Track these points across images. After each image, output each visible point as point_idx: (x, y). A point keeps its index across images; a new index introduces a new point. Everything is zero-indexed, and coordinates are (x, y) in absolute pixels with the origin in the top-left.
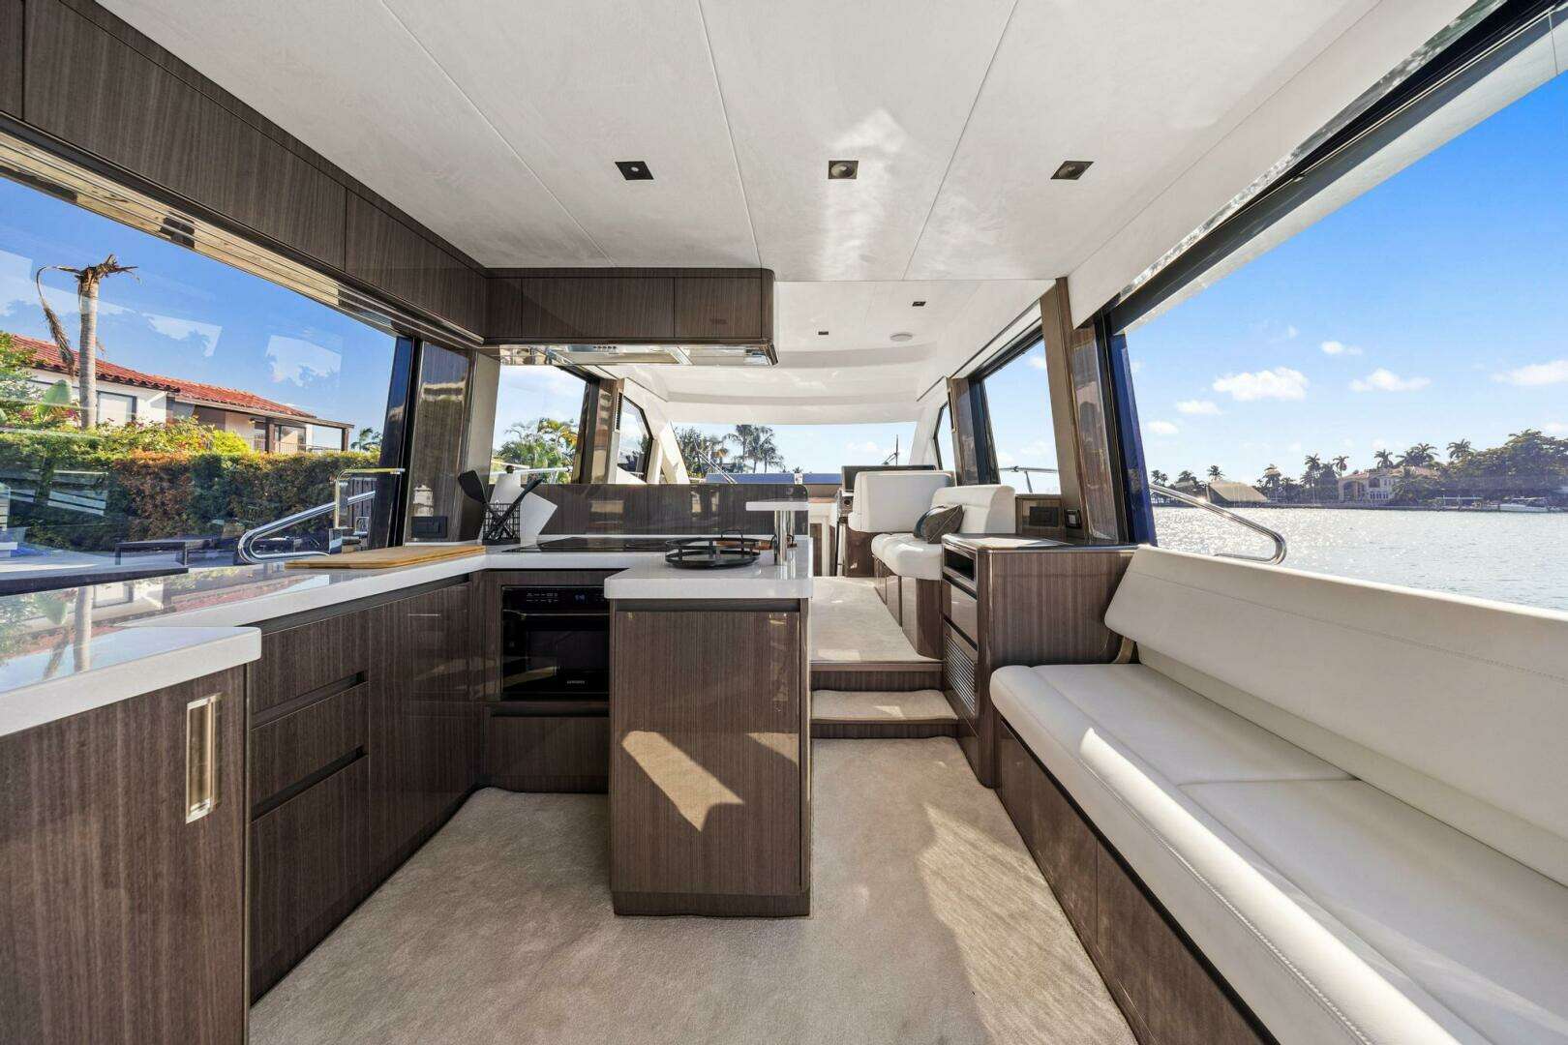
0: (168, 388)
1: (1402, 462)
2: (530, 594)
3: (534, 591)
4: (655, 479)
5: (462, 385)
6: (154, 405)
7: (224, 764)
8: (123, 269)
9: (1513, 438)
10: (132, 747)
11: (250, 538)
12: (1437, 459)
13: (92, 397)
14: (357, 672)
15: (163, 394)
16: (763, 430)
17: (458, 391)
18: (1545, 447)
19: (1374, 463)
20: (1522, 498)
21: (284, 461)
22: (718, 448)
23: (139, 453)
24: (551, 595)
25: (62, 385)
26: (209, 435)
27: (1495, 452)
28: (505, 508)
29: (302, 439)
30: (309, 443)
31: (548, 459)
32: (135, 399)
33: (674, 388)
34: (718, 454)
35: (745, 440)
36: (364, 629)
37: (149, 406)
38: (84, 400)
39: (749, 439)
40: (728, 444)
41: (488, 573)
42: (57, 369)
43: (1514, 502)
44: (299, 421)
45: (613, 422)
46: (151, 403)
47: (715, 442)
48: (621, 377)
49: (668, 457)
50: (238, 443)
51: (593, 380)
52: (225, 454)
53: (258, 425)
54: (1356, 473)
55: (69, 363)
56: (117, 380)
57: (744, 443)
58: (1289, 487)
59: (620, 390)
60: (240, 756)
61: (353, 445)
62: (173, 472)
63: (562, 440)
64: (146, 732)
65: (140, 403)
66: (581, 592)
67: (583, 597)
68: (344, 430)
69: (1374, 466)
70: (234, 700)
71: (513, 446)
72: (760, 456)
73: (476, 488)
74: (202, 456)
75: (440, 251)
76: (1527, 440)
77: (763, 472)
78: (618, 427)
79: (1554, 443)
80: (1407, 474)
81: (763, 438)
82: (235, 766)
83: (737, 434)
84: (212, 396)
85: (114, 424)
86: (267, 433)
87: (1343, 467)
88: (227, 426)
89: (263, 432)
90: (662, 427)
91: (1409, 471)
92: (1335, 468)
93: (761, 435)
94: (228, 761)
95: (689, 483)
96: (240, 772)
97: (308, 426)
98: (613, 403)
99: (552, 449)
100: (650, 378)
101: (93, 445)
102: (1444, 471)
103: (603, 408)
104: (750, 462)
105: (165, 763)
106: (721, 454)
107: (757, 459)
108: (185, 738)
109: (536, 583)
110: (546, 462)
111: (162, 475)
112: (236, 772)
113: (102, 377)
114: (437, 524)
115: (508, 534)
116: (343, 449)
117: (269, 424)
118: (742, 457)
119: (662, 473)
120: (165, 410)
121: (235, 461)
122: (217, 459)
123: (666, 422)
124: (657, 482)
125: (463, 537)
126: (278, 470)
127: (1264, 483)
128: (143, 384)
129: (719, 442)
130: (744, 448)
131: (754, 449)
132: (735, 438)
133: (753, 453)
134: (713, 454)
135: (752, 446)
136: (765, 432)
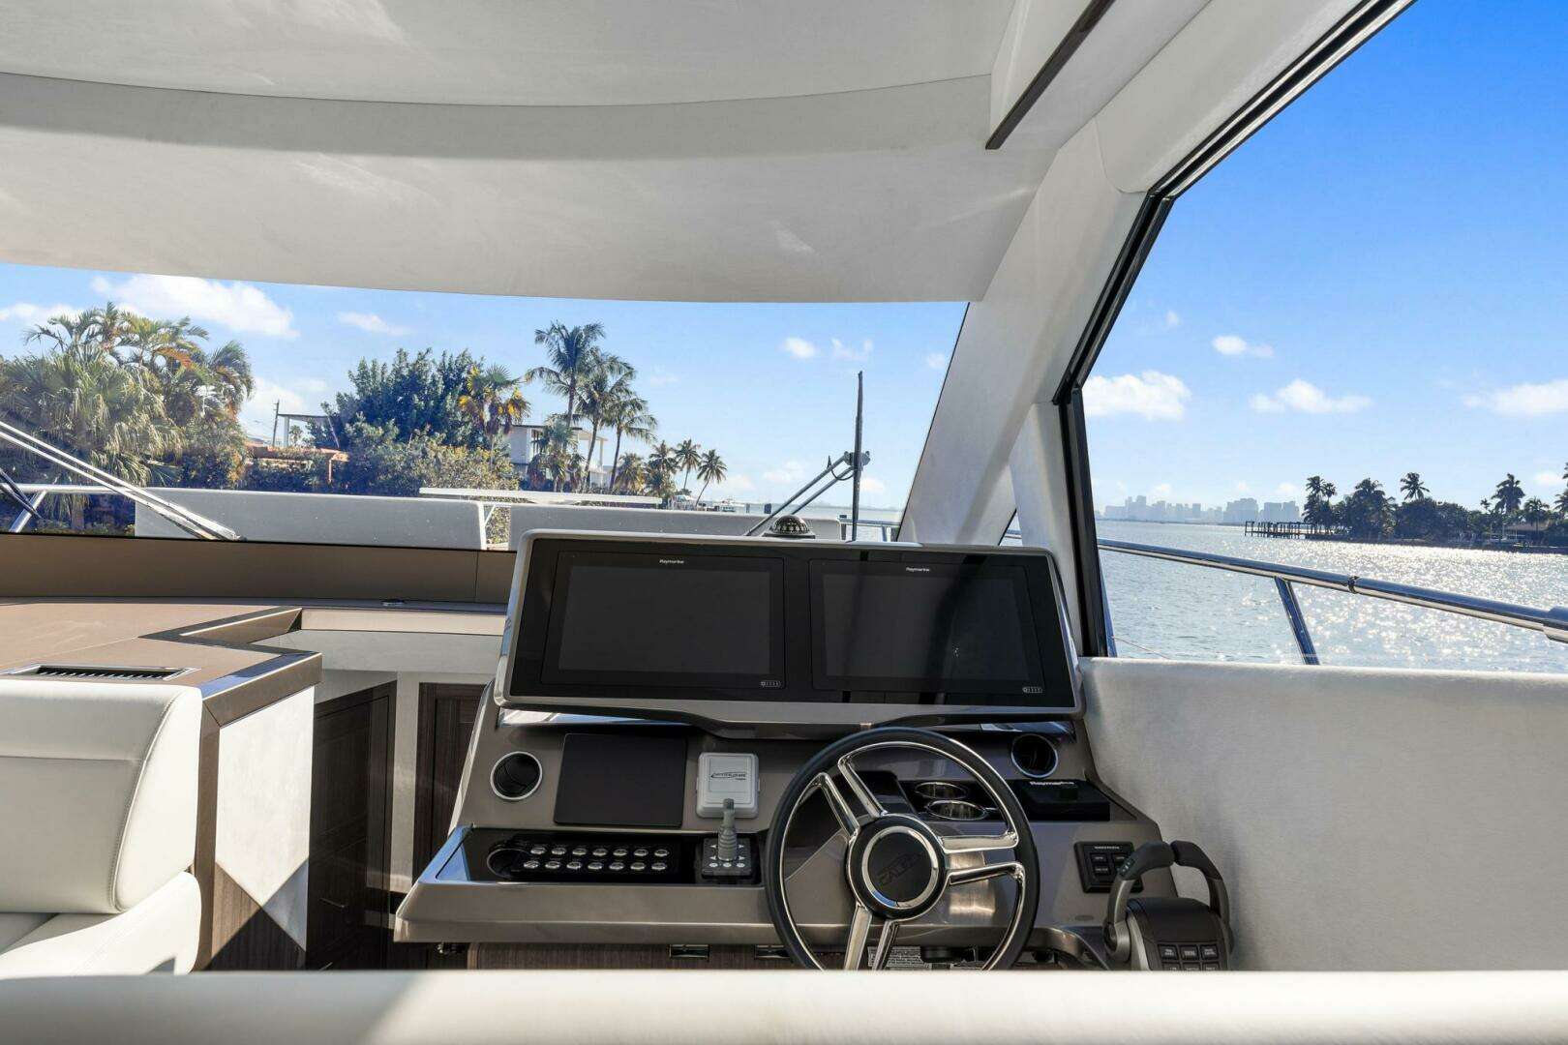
16: (614, 362)
22: (505, 395)
34: (505, 408)
35: (574, 382)
39: (582, 380)
47: (500, 381)
57: (571, 390)
58: (1535, 512)
72: (606, 415)
81: (611, 381)
83: (557, 369)
93: (609, 374)
106: (511, 410)
118: (566, 417)
127: (1492, 507)
129: (508, 383)
130: (572, 398)
131: (594, 402)
132: (554, 378)
133: (590, 408)
134: (494, 409)
135: (590, 395)
136: (616, 367)
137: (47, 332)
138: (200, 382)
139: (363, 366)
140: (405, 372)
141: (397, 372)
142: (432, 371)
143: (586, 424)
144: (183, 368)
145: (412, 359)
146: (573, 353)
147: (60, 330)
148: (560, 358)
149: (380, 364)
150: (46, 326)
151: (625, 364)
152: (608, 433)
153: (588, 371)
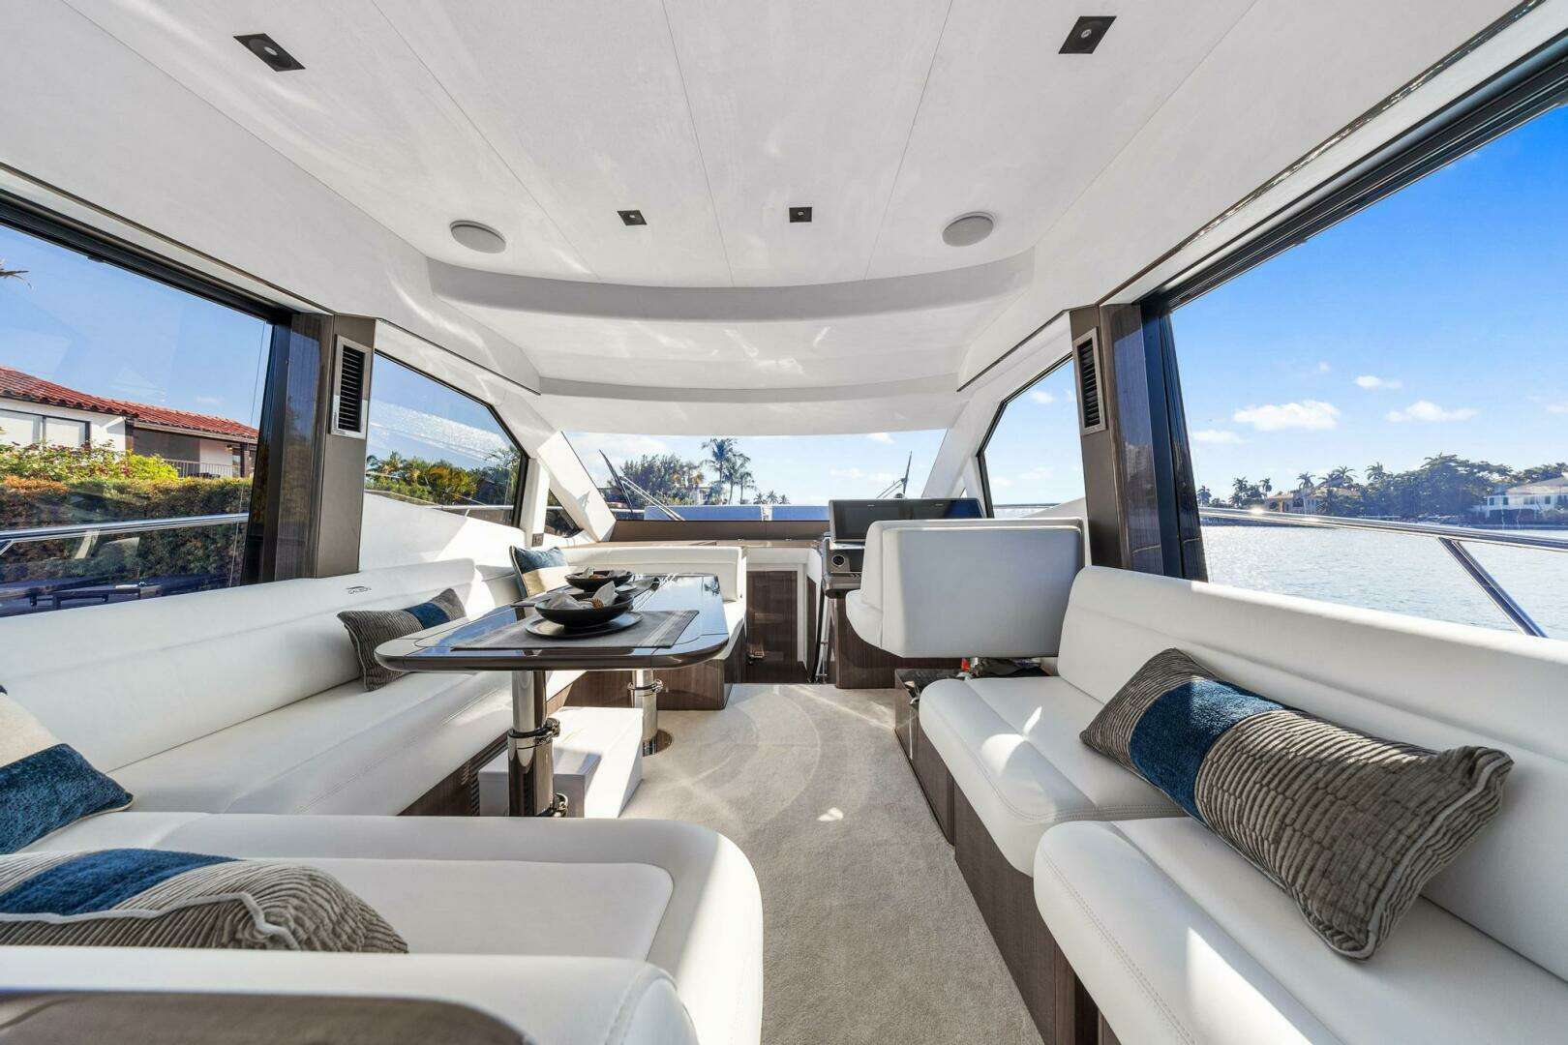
0: (124, 413)
1: (1324, 483)
6: (110, 430)
8: (11, 273)
9: (1429, 460)
12: (1355, 481)
15: (121, 419)
18: (1459, 469)
19: (1296, 484)
20: (1436, 516)
22: (695, 473)
27: (1413, 474)
32: (88, 424)
34: (694, 479)
35: (721, 465)
37: (105, 430)
39: (725, 463)
40: (705, 470)
43: (1430, 520)
46: (108, 429)
47: (691, 467)
53: (235, 452)
54: (1280, 494)
56: (62, 403)
57: (720, 470)
65: (94, 428)
69: (1297, 488)
72: (736, 480)
76: (1443, 463)
77: (739, 499)
79: (1468, 466)
80: (1330, 492)
81: (738, 464)
83: (714, 459)
84: (184, 422)
86: (244, 459)
87: (1269, 488)
89: (238, 458)
91: (1332, 491)
92: (1261, 490)
93: (737, 460)
102: (1363, 491)
106: (697, 480)
107: (732, 484)
118: (719, 482)
120: (124, 436)
128: (95, 409)
129: (695, 468)
130: (721, 473)
131: (731, 474)
132: (713, 464)
133: (729, 478)
134: (690, 480)
135: (729, 471)
136: (740, 457)
139: (627, 463)
140: (646, 465)
141: (643, 465)
142: (658, 463)
143: (727, 486)
145: (649, 459)
146: (721, 453)
147: (499, 454)
148: (715, 454)
149: (634, 463)
151: (744, 456)
152: (737, 488)
153: (728, 460)
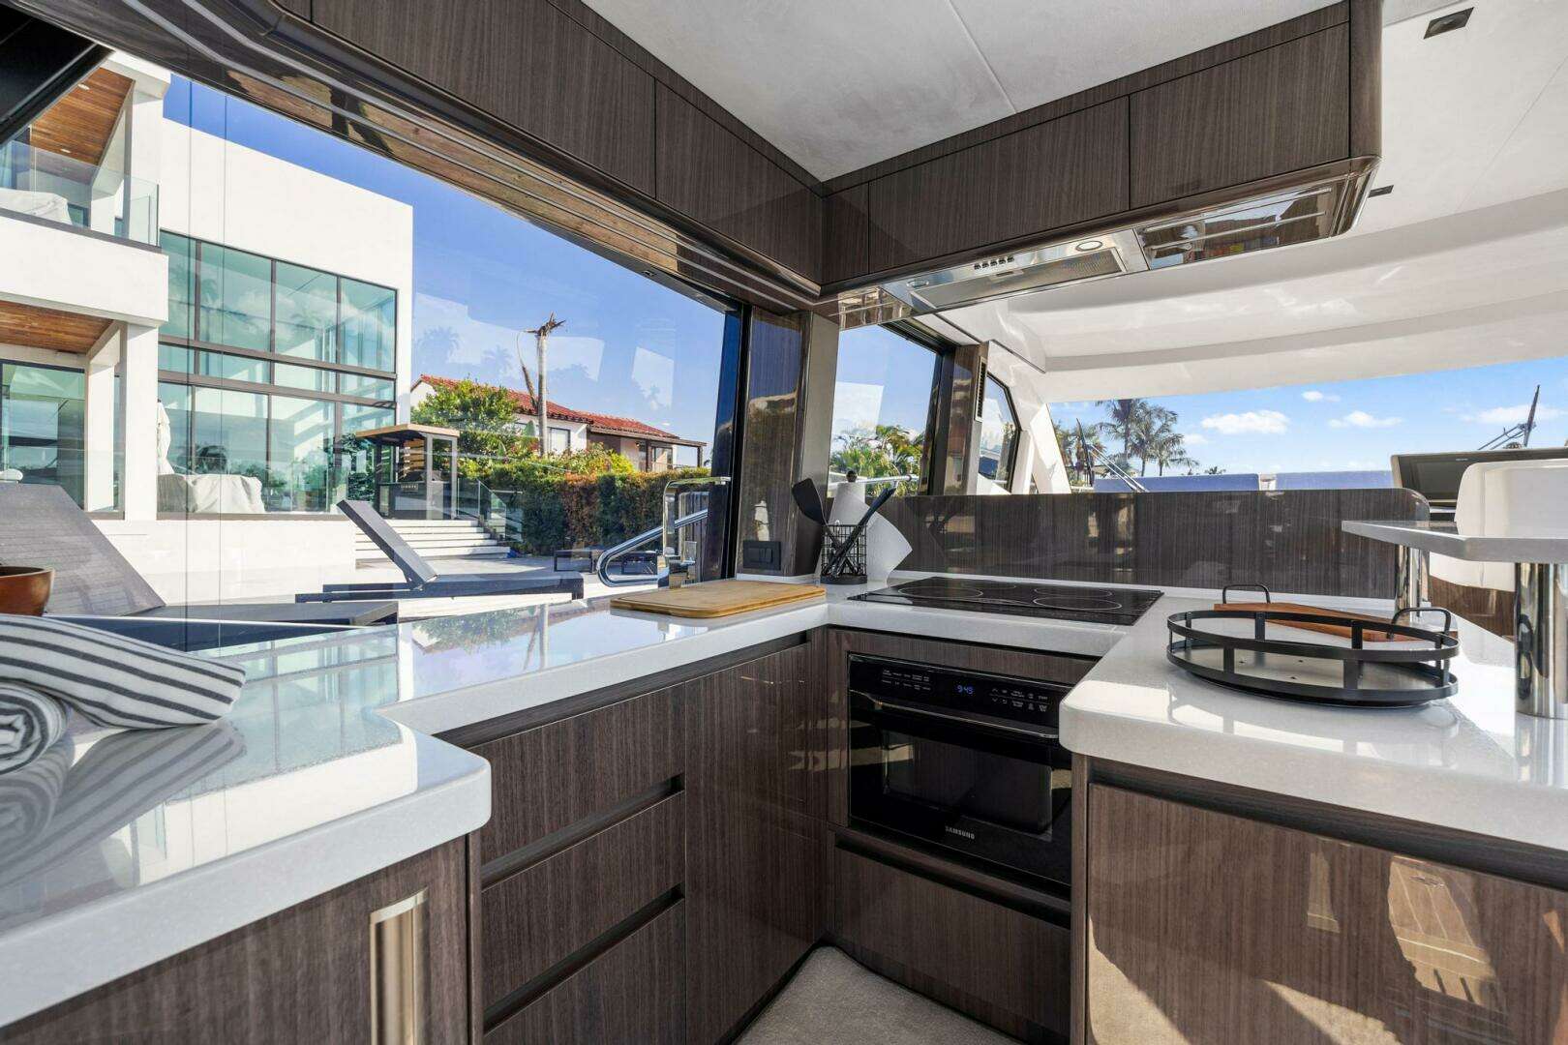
0: (587, 421)
2: (887, 673)
3: (893, 668)
4: (1022, 488)
5: (794, 395)
6: (580, 436)
7: (435, 1016)
8: (559, 324)
10: (276, 1004)
11: (606, 559)
13: (546, 430)
14: (669, 777)
15: (585, 426)
16: (1160, 412)
17: (790, 402)
21: (655, 479)
23: (570, 476)
24: (919, 678)
25: (531, 423)
26: (609, 458)
28: (848, 531)
29: (670, 460)
30: (675, 462)
31: (875, 469)
32: (569, 431)
33: (1056, 350)
35: (1127, 429)
36: (678, 711)
37: (577, 437)
38: (541, 434)
39: (1133, 427)
40: (1102, 438)
41: (831, 630)
42: (530, 413)
44: (668, 442)
45: (972, 405)
46: (578, 435)
48: (984, 340)
49: (1043, 457)
50: (628, 464)
51: (945, 349)
52: (617, 475)
53: (641, 449)
55: (535, 409)
56: (560, 417)
57: (1126, 435)
59: (983, 359)
60: (461, 999)
61: (705, 463)
62: (587, 491)
63: (889, 446)
64: (299, 973)
65: (572, 435)
66: (968, 680)
67: (969, 690)
68: (699, 448)
70: (448, 898)
71: (839, 456)
72: (1151, 452)
73: (811, 502)
74: (604, 477)
75: (765, 161)
77: (1158, 476)
78: (980, 415)
81: (1157, 424)
82: (453, 1018)
83: (1115, 422)
84: (612, 425)
85: (557, 453)
86: (647, 454)
88: (623, 448)
89: (644, 454)
90: (1035, 412)
93: (1156, 420)
94: (442, 1010)
95: (1070, 492)
96: (462, 1026)
97: (674, 447)
98: (973, 382)
99: (878, 457)
100: (1022, 338)
101: (545, 470)
103: (961, 388)
104: (1135, 462)
105: (335, 1027)
107: (1146, 456)
108: (368, 978)
109: (895, 655)
110: (872, 472)
111: (582, 494)
112: (455, 1028)
113: (551, 416)
114: (769, 550)
115: (852, 569)
116: (699, 466)
117: (648, 445)
118: (1123, 455)
119: (1033, 480)
120: (586, 440)
121: (623, 480)
122: (612, 479)
123: (1040, 402)
124: (1026, 491)
125: (798, 571)
126: (652, 487)
128: (573, 420)
129: (1090, 434)
130: (1126, 441)
131: (1142, 442)
132: (1111, 429)
133: (1139, 448)
135: (1139, 437)
136: (1162, 415)
137: (840, 438)
138: (909, 455)
143: (1137, 459)
144: (901, 448)
146: (1126, 412)
148: (1116, 413)
150: (839, 435)
151: (1171, 412)
152: (1153, 463)
153: (1139, 421)
